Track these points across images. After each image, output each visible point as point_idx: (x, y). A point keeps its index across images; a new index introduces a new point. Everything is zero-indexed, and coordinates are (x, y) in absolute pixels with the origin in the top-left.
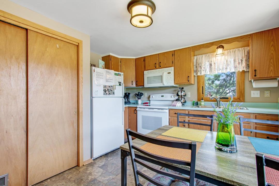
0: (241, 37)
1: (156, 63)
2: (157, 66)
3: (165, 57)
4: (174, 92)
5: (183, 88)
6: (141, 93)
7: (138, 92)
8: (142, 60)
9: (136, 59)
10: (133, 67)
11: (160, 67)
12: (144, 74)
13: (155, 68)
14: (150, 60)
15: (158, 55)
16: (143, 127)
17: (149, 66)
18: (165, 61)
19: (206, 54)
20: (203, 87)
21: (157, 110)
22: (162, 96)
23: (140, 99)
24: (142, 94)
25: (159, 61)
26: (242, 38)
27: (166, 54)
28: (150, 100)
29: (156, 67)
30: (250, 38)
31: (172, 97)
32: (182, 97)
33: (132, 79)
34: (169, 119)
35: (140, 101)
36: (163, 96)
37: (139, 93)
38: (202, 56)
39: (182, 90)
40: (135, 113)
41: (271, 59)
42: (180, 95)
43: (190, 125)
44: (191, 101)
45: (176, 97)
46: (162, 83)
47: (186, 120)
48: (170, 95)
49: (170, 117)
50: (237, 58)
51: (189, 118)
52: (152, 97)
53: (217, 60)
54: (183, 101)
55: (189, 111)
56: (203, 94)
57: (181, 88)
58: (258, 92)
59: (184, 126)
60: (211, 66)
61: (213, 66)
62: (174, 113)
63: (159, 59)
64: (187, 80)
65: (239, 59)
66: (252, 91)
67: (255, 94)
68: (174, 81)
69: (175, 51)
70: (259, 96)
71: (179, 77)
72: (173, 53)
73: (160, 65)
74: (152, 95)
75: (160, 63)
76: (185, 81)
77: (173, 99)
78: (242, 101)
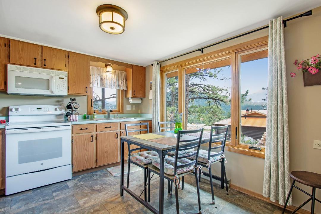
0: (127, 65)
1: (36, 59)
2: (39, 63)
4: (57, 103)
8: (1, 42)
11: (44, 67)
12: (8, 69)
14: (22, 49)
15: (40, 48)
16: (22, 161)
17: (20, 58)
19: (97, 67)
20: (92, 99)
21: (53, 128)
22: (38, 109)
25: (42, 56)
27: (55, 50)
28: (10, 114)
29: (35, 64)
30: (131, 67)
31: (58, 109)
32: (73, 110)
34: (72, 137)
36: (41, 109)
38: (93, 67)
41: (141, 85)
42: (73, 107)
43: (98, 139)
44: (81, 114)
45: (63, 110)
46: (49, 89)
47: (94, 134)
48: (56, 107)
49: (73, 135)
50: (120, 78)
51: (97, 131)
52: (17, 110)
53: (107, 76)
54: (75, 114)
55: (97, 124)
56: (92, 106)
57: (72, 99)
58: (130, 106)
59: (92, 141)
60: (102, 81)
61: (104, 81)
62: (80, 129)
63: (42, 54)
64: (85, 91)
65: (121, 80)
66: (127, 106)
67: (128, 108)
68: (68, 89)
69: (70, 53)
70: (130, 109)
71: (74, 86)
72: (67, 55)
73: (44, 64)
74: (17, 107)
75: (45, 60)
76: (82, 92)
77: (58, 112)
78: (122, 113)
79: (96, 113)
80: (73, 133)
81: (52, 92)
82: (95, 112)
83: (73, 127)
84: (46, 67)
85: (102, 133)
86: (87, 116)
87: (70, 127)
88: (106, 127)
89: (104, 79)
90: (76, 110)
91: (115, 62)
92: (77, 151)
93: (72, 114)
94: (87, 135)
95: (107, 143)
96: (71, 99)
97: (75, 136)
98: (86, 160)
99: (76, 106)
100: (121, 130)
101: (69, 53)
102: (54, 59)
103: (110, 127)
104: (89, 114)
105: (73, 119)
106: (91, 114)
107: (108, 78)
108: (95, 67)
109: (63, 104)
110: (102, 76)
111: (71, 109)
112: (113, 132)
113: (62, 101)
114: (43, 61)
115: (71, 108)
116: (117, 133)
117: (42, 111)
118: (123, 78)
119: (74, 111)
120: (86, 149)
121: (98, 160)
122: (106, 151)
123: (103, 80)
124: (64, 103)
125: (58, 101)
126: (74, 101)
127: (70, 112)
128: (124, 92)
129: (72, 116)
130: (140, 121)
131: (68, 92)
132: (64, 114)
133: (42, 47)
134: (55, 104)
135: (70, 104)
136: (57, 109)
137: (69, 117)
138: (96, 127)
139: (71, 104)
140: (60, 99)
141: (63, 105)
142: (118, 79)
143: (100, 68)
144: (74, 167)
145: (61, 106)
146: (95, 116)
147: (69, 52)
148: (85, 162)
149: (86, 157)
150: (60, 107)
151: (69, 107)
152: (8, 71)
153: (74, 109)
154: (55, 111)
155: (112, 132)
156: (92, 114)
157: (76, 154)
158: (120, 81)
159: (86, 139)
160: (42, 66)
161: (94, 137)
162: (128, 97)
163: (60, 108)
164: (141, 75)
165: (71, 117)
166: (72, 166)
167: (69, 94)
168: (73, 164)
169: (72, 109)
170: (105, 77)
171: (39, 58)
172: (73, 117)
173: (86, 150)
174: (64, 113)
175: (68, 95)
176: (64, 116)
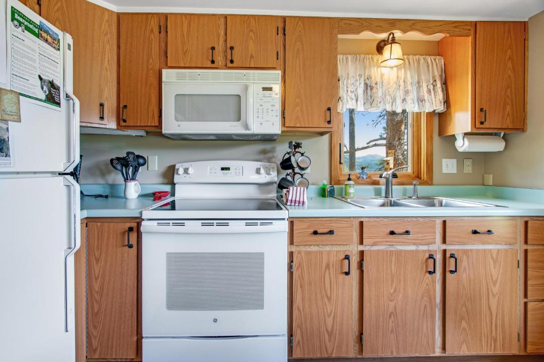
0: (455, 25)
1: (213, 48)
2: (219, 59)
3: (251, 31)
4: (262, 156)
5: (298, 146)
6: (139, 157)
7: (128, 153)
8: (154, 24)
9: (119, 16)
10: (108, 47)
11: (231, 65)
12: (164, 79)
13: (210, 65)
14: (189, 31)
15: (222, 20)
16: (174, 303)
17: (185, 53)
18: (251, 45)
20: (340, 144)
22: (223, 169)
23: (133, 179)
24: (141, 161)
25: (226, 41)
26: (455, 27)
27: (252, 21)
28: (175, 181)
29: (213, 62)
30: (470, 30)
31: (262, 171)
32: (295, 174)
33: (101, 96)
34: (291, 255)
35: (133, 190)
36: (228, 169)
37: (131, 156)
38: (345, 58)
39: (295, 149)
40: (131, 246)
41: (507, 89)
42: (295, 165)
43: (364, 269)
44: (313, 184)
45: (273, 171)
46: (239, 119)
47: (354, 249)
48: (258, 164)
49: (294, 249)
50: (423, 77)
51: (361, 243)
52: (186, 171)
53: (382, 75)
54: (300, 184)
55: (362, 220)
56: (340, 163)
57: (294, 143)
58: (455, 161)
59: (347, 273)
60: (369, 91)
61: (374, 90)
62: (312, 231)
63: (226, 34)
64: (325, 119)
65: (428, 81)
66: (444, 160)
67: (448, 166)
68: (284, 117)
69: (287, 19)
70: (455, 172)
71: (298, 108)
72: (281, 25)
73: (230, 59)
74: (186, 165)
75: (232, 48)
76: (319, 123)
77: (263, 178)
78: (429, 182)
79: (351, 182)
80: (291, 242)
81: (247, 127)
82: (349, 179)
83: (292, 224)
84: (234, 65)
85: (378, 251)
86: (328, 188)
87: (285, 225)
88: (392, 233)
89: (374, 85)
90: (303, 172)
91: (413, 24)
92: (303, 300)
93: (292, 183)
94: (332, 250)
95: (394, 286)
96: (290, 143)
97: (299, 252)
98: (327, 331)
99: (302, 161)
100: (444, 247)
101: (285, 22)
102: (251, 41)
103: (407, 232)
104: (333, 183)
105: (294, 199)
106: (339, 183)
107: (385, 82)
108: (350, 57)
109: (273, 157)
110: (369, 78)
111: (290, 171)
112: (417, 251)
113: (273, 150)
114: (229, 51)
115: (291, 167)
116: (431, 257)
117: (231, 173)
118: (434, 77)
119: (297, 176)
120: (329, 295)
121: (364, 337)
122: (392, 313)
123: (371, 89)
124: (275, 155)
125: (264, 152)
126: (297, 150)
127: (289, 178)
128: (436, 120)
129: (291, 188)
130: (526, 219)
131: (284, 124)
132: (275, 183)
133: (226, 17)
134: (257, 157)
135: (287, 156)
136: (260, 169)
137: (285, 191)
138: (358, 230)
139: (290, 157)
140: (268, 146)
141: (273, 160)
142: (416, 80)
143: (362, 56)
144: (294, 344)
145: (269, 162)
146: (351, 190)
147: (284, 19)
148: (327, 336)
149: (329, 321)
150: (267, 164)
151: (286, 164)
152: (163, 83)
153: (297, 170)
154: (257, 175)
155: (412, 251)
156: (342, 184)
157: (301, 308)
158: (424, 85)
159: (328, 266)
160: (226, 65)
161: (355, 260)
162: (450, 133)
163: (267, 168)
164: (509, 52)
165: (288, 191)
166: (290, 342)
167: (286, 129)
168: (291, 335)
169: (293, 170)
170: (378, 80)
171: (220, 48)
172: (293, 193)
173: (329, 299)
174: (276, 179)
175: (283, 132)
176: (276, 186)
